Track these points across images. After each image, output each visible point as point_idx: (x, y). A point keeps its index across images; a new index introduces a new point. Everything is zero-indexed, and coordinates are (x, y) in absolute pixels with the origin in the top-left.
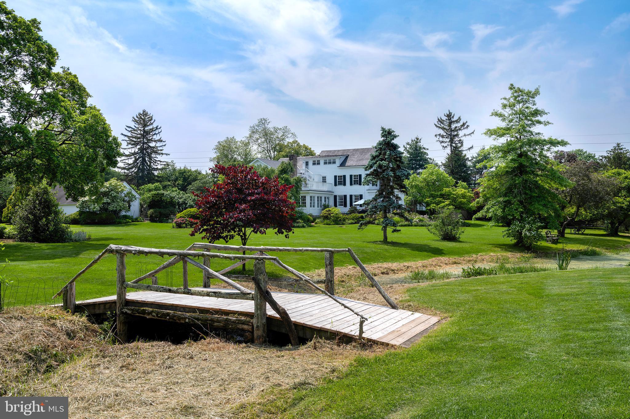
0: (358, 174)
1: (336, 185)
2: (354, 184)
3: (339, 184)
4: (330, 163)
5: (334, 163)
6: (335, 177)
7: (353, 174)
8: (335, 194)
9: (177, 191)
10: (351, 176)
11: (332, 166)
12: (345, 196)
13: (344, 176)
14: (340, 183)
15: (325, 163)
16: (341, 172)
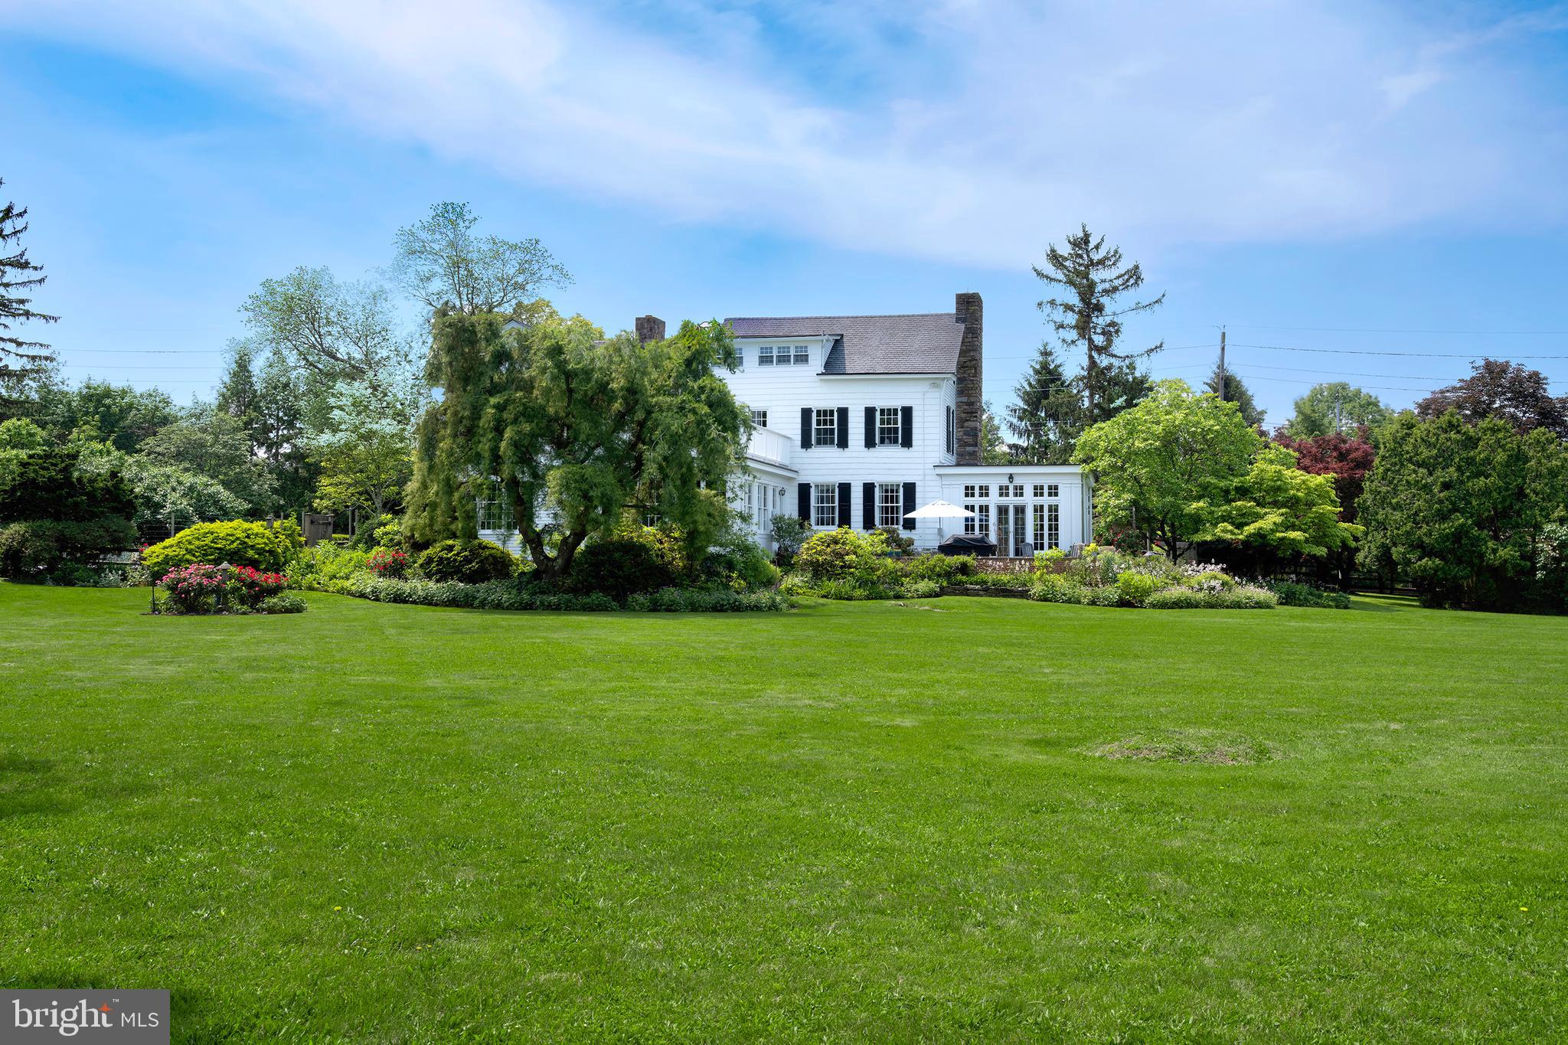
0: (898, 403)
1: (806, 443)
2: (882, 441)
3: (819, 442)
4: (783, 359)
5: (802, 359)
6: (806, 413)
7: (880, 403)
8: (804, 480)
9: (109, 453)
10: (870, 413)
11: (792, 370)
12: (845, 489)
13: (843, 413)
14: (825, 439)
15: (765, 360)
16: (827, 396)
